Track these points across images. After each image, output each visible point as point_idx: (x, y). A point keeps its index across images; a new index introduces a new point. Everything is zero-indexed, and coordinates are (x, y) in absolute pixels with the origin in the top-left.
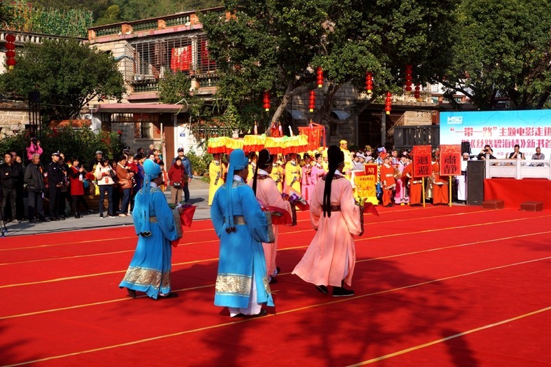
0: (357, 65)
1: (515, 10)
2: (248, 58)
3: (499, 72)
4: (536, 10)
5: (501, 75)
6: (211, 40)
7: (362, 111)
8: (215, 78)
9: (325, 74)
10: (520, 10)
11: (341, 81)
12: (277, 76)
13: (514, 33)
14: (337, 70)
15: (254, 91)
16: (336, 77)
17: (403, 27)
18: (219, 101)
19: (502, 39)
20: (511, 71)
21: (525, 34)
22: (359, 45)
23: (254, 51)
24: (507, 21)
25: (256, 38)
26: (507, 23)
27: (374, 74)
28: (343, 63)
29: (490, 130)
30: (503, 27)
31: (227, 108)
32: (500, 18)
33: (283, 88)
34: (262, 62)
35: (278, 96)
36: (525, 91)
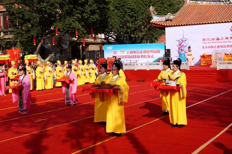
0: (71, 26)
1: (131, 6)
2: (26, 23)
3: (126, 29)
4: (138, 6)
5: (127, 31)
6: (10, 15)
7: (73, 45)
8: (11, 32)
9: (59, 30)
10: (133, 6)
11: (65, 33)
12: (39, 31)
13: (131, 14)
14: (63, 28)
15: (29, 37)
16: (63, 31)
17: (90, 12)
18: (13, 41)
19: (127, 17)
20: (130, 29)
21: (135, 15)
22: (72, 19)
23: (29, 20)
24: (128, 10)
25: (29, 15)
26: (128, 11)
27: (78, 30)
28: (66, 25)
29: (123, 51)
30: (126, 12)
31: (17, 44)
32: (125, 9)
33: (41, 35)
34: (32, 25)
35: (39, 39)
36: (135, 37)
